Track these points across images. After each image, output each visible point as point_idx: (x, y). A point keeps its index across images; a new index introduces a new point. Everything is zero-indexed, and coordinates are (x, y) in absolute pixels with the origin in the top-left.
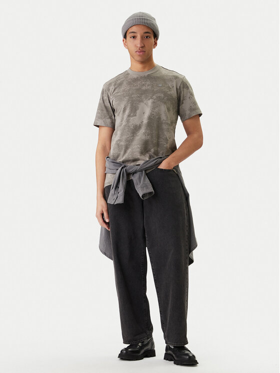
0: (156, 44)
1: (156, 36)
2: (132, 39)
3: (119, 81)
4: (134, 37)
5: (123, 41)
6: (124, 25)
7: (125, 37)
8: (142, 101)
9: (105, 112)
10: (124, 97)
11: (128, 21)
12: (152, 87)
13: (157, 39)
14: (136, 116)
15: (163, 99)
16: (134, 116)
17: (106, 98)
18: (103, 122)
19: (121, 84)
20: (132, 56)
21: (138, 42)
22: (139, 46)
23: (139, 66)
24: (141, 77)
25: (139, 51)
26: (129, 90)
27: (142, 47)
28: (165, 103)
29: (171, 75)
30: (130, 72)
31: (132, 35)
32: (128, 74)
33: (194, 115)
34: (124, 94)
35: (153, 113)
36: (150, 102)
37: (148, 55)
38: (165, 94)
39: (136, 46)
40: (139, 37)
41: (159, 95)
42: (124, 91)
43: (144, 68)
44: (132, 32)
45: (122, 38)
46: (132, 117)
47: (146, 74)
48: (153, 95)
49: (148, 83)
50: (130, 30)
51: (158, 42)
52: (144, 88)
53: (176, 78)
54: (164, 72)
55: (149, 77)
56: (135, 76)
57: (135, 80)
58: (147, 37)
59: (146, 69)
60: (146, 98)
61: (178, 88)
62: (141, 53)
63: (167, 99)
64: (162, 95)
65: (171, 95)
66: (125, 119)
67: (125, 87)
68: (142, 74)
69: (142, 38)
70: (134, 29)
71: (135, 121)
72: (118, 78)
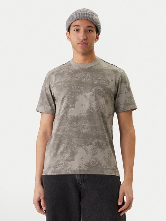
0: (97, 38)
1: (98, 31)
2: (75, 32)
3: (61, 72)
4: (77, 30)
5: (67, 34)
6: (68, 19)
7: (69, 30)
8: (82, 93)
9: (46, 99)
10: (64, 87)
11: (72, 15)
12: (92, 79)
13: (99, 34)
14: (74, 107)
15: (102, 92)
16: (73, 107)
17: (47, 86)
18: (44, 109)
19: (62, 74)
20: (74, 48)
21: (81, 35)
22: (82, 38)
23: (80, 58)
24: (82, 70)
25: (82, 43)
26: (70, 81)
27: (85, 40)
28: (104, 96)
29: (110, 69)
30: (72, 63)
31: (76, 28)
32: (70, 65)
33: (128, 109)
34: (64, 84)
35: (92, 106)
36: (89, 95)
37: (90, 47)
38: (104, 87)
39: (78, 39)
40: (82, 30)
41: (97, 88)
42: (64, 81)
43: (85, 60)
44: (76, 26)
45: (65, 31)
46: (71, 107)
47: (87, 67)
48: (92, 88)
49: (88, 75)
50: (74, 24)
51: (100, 37)
52: (84, 80)
53: (116, 72)
54: (104, 66)
55: (90, 70)
56: (76, 68)
57: (76, 72)
58: (90, 31)
59: (87, 62)
60: (85, 91)
61: (117, 82)
62: (83, 45)
63: (106, 93)
64: (101, 89)
65: (109, 89)
66: (63, 109)
67: (66, 78)
68: (83, 66)
69: (85, 31)
70: (78, 23)
71: (73, 112)
72: (61, 68)
